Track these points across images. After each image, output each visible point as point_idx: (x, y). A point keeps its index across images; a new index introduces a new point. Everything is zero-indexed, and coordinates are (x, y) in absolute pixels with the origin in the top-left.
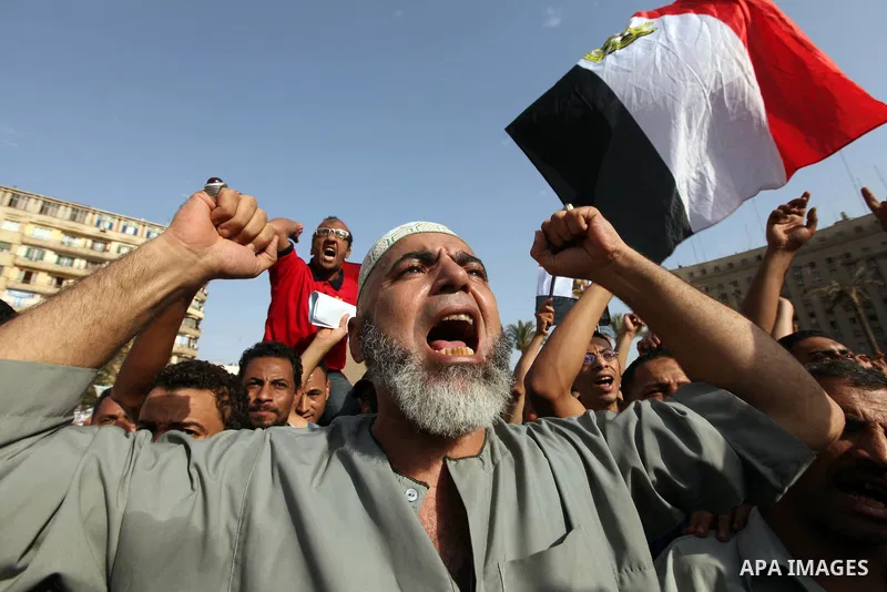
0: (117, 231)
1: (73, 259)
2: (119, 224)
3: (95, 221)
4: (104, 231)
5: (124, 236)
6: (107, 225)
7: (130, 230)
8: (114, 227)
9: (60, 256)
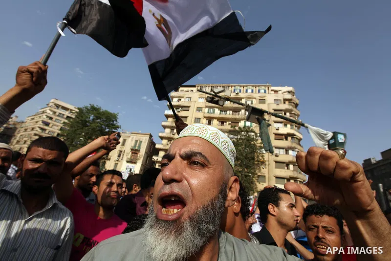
0: (243, 92)
1: (227, 111)
2: (243, 89)
3: (233, 91)
4: (237, 94)
5: (247, 94)
6: (238, 91)
7: (250, 91)
8: (242, 91)
9: (221, 111)
